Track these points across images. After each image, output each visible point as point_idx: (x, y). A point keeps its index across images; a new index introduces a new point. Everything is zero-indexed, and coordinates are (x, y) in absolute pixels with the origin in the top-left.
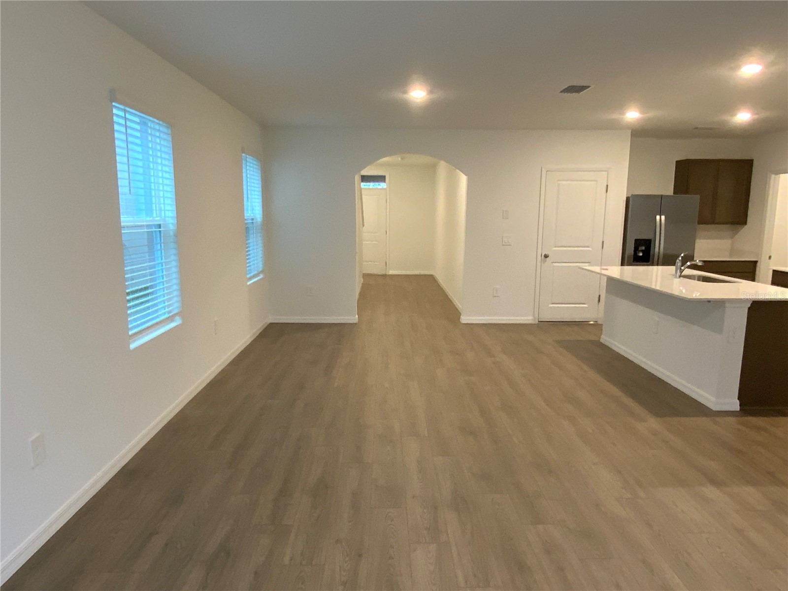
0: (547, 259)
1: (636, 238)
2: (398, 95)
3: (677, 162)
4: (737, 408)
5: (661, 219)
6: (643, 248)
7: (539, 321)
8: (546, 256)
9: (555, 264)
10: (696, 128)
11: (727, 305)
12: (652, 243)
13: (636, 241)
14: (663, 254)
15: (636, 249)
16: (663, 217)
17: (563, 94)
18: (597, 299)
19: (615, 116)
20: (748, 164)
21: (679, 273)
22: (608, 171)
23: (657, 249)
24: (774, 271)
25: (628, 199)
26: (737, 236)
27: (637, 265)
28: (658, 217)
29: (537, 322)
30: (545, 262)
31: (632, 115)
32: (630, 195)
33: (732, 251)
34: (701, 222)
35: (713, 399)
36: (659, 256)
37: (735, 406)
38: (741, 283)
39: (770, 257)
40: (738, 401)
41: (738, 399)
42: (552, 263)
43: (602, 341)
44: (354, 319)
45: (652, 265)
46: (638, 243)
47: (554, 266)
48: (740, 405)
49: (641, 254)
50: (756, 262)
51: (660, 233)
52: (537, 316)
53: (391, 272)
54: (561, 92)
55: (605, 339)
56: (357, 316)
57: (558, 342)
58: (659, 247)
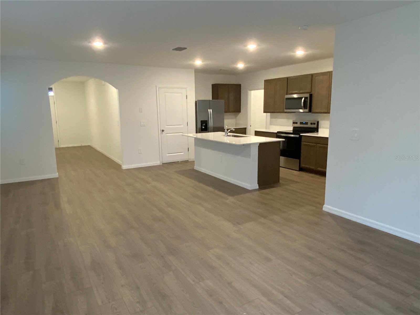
0: (163, 132)
1: (201, 120)
2: (86, 44)
3: (212, 85)
4: (258, 187)
5: (210, 111)
6: (204, 125)
7: (163, 164)
8: (163, 131)
9: (167, 134)
10: (221, 70)
11: (251, 146)
12: (208, 121)
13: (201, 121)
14: (213, 127)
15: (202, 125)
16: (211, 110)
17: (173, 51)
18: (187, 150)
19: (191, 62)
20: (239, 86)
21: (226, 135)
22: (186, 89)
23: (210, 125)
24: (255, 131)
25: (196, 102)
26: (238, 117)
27: (203, 133)
28: (209, 110)
29: (162, 164)
30: (162, 134)
31: (198, 63)
32: (197, 100)
33: (236, 124)
34: (225, 112)
35: (249, 185)
36: (211, 128)
37: (257, 186)
38: (249, 136)
39: (251, 126)
40: (258, 185)
41: (258, 184)
42: (166, 134)
43: (195, 169)
44: (56, 175)
45: (209, 132)
46: (202, 122)
47: (167, 135)
48: (259, 186)
49: (204, 127)
50: (246, 128)
51: (211, 118)
52: (161, 161)
53: (62, 146)
54: (173, 50)
55: (196, 168)
56: (58, 173)
57: (176, 172)
58: (211, 124)
